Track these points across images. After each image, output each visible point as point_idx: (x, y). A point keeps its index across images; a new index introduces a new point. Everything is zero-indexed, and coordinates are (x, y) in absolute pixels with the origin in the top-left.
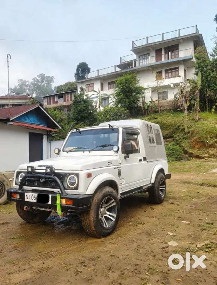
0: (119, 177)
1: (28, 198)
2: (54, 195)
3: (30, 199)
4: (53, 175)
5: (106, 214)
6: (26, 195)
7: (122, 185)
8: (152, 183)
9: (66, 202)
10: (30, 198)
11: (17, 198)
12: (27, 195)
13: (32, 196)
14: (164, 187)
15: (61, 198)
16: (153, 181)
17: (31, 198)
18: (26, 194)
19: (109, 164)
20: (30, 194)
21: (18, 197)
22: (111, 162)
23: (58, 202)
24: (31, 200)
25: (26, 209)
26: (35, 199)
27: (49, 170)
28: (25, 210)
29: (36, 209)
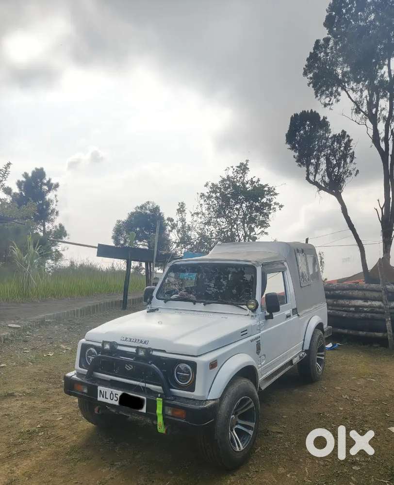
0: (258, 354)
1: (103, 397)
2: (151, 397)
3: (107, 398)
4: (150, 362)
5: (237, 424)
6: (100, 391)
7: (262, 366)
8: (306, 351)
9: (173, 412)
10: (108, 396)
11: (83, 393)
12: (102, 391)
13: (112, 393)
14: (322, 356)
15: (164, 405)
16: (307, 347)
17: (109, 398)
18: (100, 388)
19: (242, 335)
20: (108, 390)
21: (85, 391)
22: (246, 330)
23: (159, 411)
24: (109, 401)
25: (98, 411)
26: (116, 399)
27: (142, 353)
28: (96, 412)
29: (117, 413)
